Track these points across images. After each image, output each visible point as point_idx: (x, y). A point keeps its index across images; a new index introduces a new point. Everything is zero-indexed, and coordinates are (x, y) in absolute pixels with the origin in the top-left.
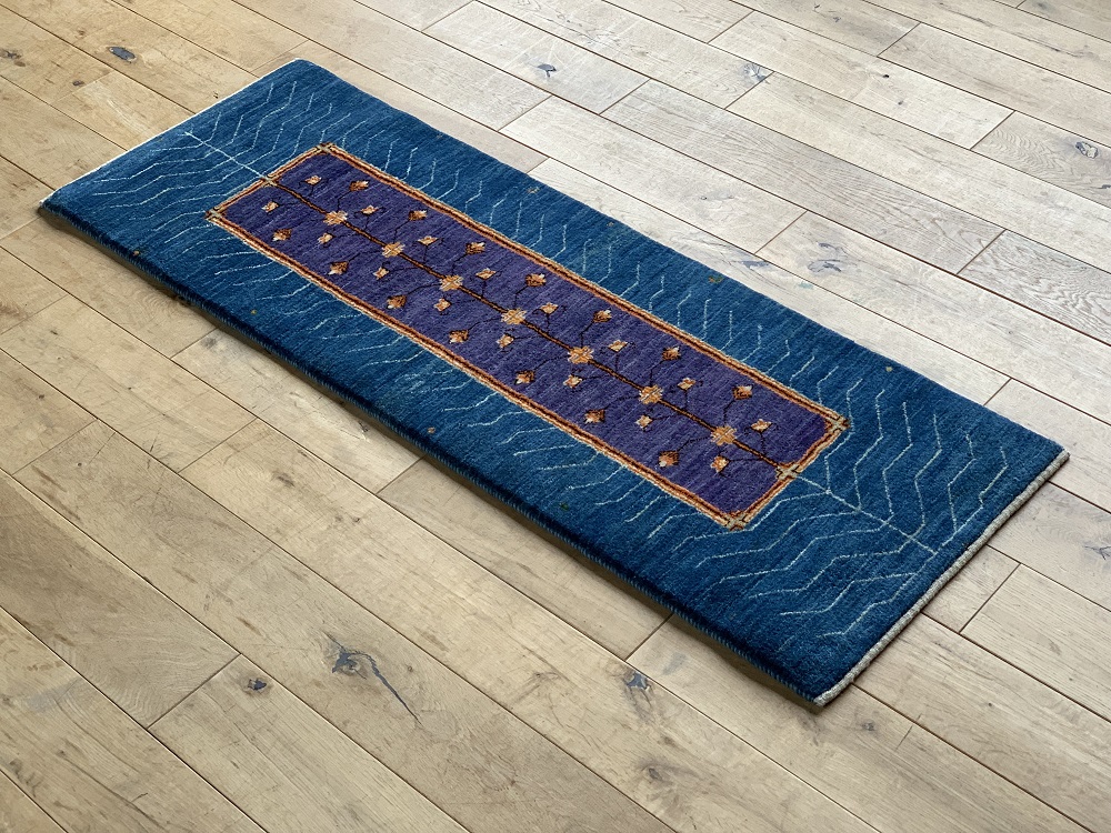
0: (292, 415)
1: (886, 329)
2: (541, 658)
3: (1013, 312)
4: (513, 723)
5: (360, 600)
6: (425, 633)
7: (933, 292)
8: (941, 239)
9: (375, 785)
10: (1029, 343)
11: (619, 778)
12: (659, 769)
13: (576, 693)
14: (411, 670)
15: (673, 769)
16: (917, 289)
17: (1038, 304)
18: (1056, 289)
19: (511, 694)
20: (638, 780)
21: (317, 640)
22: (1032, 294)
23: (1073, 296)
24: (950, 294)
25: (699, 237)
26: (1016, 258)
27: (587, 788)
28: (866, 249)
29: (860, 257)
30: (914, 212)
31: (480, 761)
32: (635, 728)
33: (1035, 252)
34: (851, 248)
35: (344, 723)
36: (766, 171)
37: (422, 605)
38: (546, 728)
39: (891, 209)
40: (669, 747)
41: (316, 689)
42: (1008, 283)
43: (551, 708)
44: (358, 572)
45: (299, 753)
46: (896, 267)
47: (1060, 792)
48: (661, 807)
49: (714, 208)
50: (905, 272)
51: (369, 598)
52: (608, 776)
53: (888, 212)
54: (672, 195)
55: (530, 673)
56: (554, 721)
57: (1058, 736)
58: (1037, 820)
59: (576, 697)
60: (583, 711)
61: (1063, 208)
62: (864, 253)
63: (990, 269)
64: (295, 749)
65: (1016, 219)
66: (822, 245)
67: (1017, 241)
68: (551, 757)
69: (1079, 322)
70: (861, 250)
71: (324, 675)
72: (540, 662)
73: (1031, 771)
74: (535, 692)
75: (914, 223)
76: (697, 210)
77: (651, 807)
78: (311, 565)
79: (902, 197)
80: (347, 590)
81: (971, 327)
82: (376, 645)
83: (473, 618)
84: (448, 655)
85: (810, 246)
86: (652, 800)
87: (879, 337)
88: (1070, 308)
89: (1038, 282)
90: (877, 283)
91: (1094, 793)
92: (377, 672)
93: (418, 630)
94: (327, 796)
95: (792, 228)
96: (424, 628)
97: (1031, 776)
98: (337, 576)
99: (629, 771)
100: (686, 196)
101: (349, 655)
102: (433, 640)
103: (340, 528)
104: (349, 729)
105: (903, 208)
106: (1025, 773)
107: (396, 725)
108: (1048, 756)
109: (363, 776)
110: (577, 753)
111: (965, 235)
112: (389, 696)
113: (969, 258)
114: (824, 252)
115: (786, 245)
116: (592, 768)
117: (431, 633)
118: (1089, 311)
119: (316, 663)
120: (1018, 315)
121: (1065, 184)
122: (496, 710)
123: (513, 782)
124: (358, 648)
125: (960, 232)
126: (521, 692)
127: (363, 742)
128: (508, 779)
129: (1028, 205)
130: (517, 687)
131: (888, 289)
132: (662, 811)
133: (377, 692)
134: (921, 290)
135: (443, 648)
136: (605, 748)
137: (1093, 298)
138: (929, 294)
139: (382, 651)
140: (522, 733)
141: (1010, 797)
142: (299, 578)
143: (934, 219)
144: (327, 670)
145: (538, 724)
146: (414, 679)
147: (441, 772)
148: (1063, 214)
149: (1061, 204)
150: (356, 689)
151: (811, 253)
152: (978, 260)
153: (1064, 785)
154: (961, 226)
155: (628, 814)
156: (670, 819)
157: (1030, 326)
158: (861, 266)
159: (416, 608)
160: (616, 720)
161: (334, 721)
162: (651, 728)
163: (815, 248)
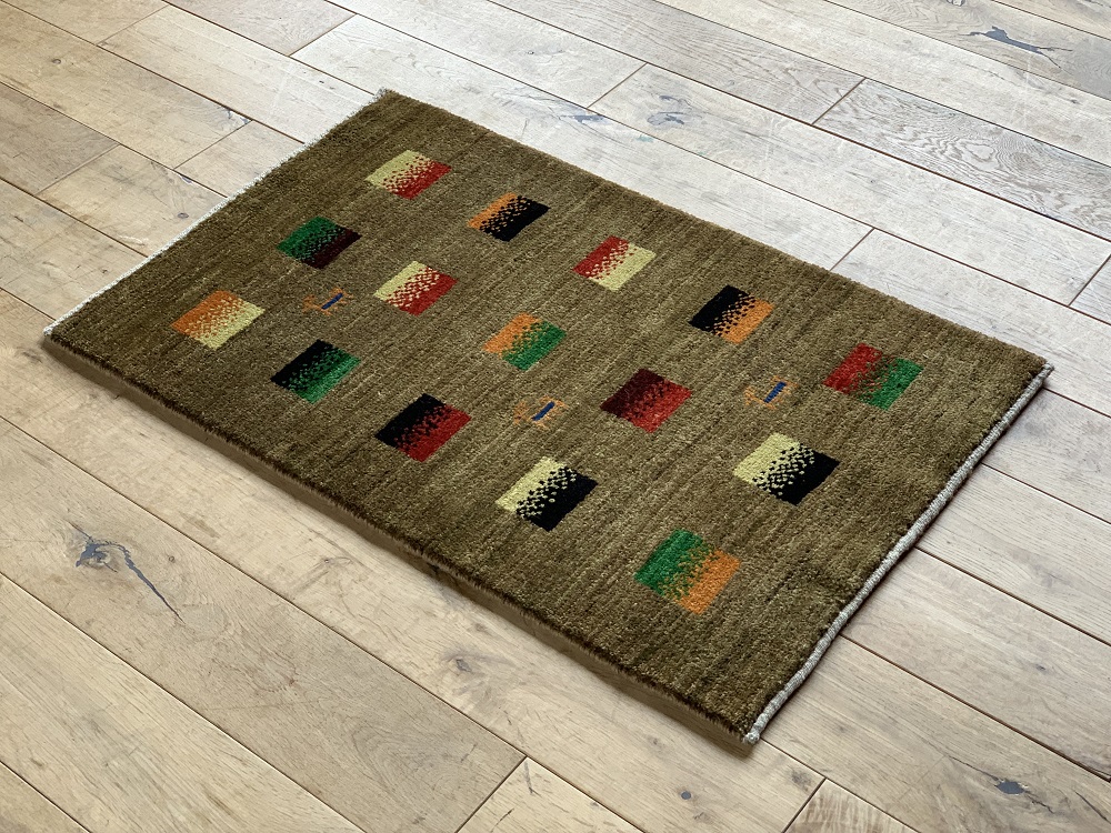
0: (45, 286)
1: (735, 181)
2: (330, 542)
3: (874, 160)
4: (295, 615)
5: (115, 484)
6: (192, 518)
7: (787, 143)
8: (795, 89)
9: (122, 691)
10: (893, 191)
11: (421, 671)
12: (468, 660)
13: (371, 578)
14: (172, 560)
15: (484, 659)
16: (769, 140)
17: (902, 151)
18: (922, 136)
19: (294, 582)
20: (444, 672)
21: (60, 531)
22: (896, 142)
23: (941, 143)
24: (805, 145)
25: (525, 92)
26: (877, 106)
27: (383, 685)
28: (712, 100)
29: (705, 109)
30: (764, 63)
31: (252, 659)
32: (441, 615)
33: (898, 100)
34: (694, 100)
35: (88, 623)
36: (601, 24)
37: (189, 487)
38: (334, 618)
39: (739, 60)
40: (480, 634)
41: (54, 585)
42: (870, 132)
43: (341, 596)
44: (114, 453)
45: (30, 658)
46: (745, 119)
47: (940, 667)
48: (470, 702)
49: (542, 62)
50: (755, 123)
51: (127, 482)
52: (406, 669)
53: (736, 63)
54: (495, 51)
55: (317, 559)
56: (344, 611)
57: (935, 604)
58: (914, 699)
59: (370, 584)
60: (379, 599)
61: (929, 56)
62: (709, 105)
63: (849, 117)
64: (26, 655)
65: (877, 67)
66: (663, 97)
67: (878, 89)
68: (338, 651)
69: (949, 169)
70: (706, 102)
71: (66, 570)
72: (330, 546)
73: (904, 644)
74: (323, 579)
75: (765, 73)
76: (523, 65)
77: (458, 702)
78: (56, 447)
79: (752, 47)
80: (99, 474)
81: (829, 177)
82: (131, 534)
83: (251, 499)
84: (219, 542)
85: (649, 99)
86: (460, 694)
87: (726, 190)
88: (939, 155)
89: (902, 130)
90: (724, 135)
91: (980, 667)
92: (131, 564)
93: (184, 515)
94: (62, 705)
95: (630, 81)
96: (191, 513)
97: (906, 650)
98: (88, 458)
99: (433, 663)
100: (511, 51)
101: (98, 546)
102: (201, 525)
103: (94, 406)
104: (93, 630)
105: (753, 59)
106: (899, 647)
107: (151, 622)
108: (925, 628)
109: (108, 681)
110: (370, 645)
111: (821, 84)
112: (144, 590)
113: (826, 107)
114: (666, 105)
115: (623, 98)
116: (388, 660)
117: (200, 518)
118: (959, 157)
119: (58, 556)
120: (881, 164)
121: (929, 32)
122: (274, 601)
123: (292, 682)
124: (110, 538)
125: (816, 82)
126: (305, 580)
127: (109, 642)
128: (286, 678)
129: (891, 53)
130: (300, 575)
131: (738, 141)
132: (471, 707)
133: (130, 587)
134: (773, 141)
135: (213, 534)
136: (405, 639)
137: (964, 145)
138: (781, 144)
139: (139, 540)
140: (304, 626)
141: (881, 675)
142: (42, 462)
143: (787, 69)
144: (70, 565)
145: (325, 614)
146: (176, 570)
147: (204, 673)
148: (928, 61)
149: (927, 51)
150: (104, 584)
151: (652, 106)
152: (836, 109)
153: (944, 659)
154: (817, 76)
155: (430, 711)
156: (480, 715)
157: (894, 174)
158: (706, 118)
159: (183, 491)
160: (419, 607)
161: (76, 621)
162: (460, 615)
163: (656, 100)
